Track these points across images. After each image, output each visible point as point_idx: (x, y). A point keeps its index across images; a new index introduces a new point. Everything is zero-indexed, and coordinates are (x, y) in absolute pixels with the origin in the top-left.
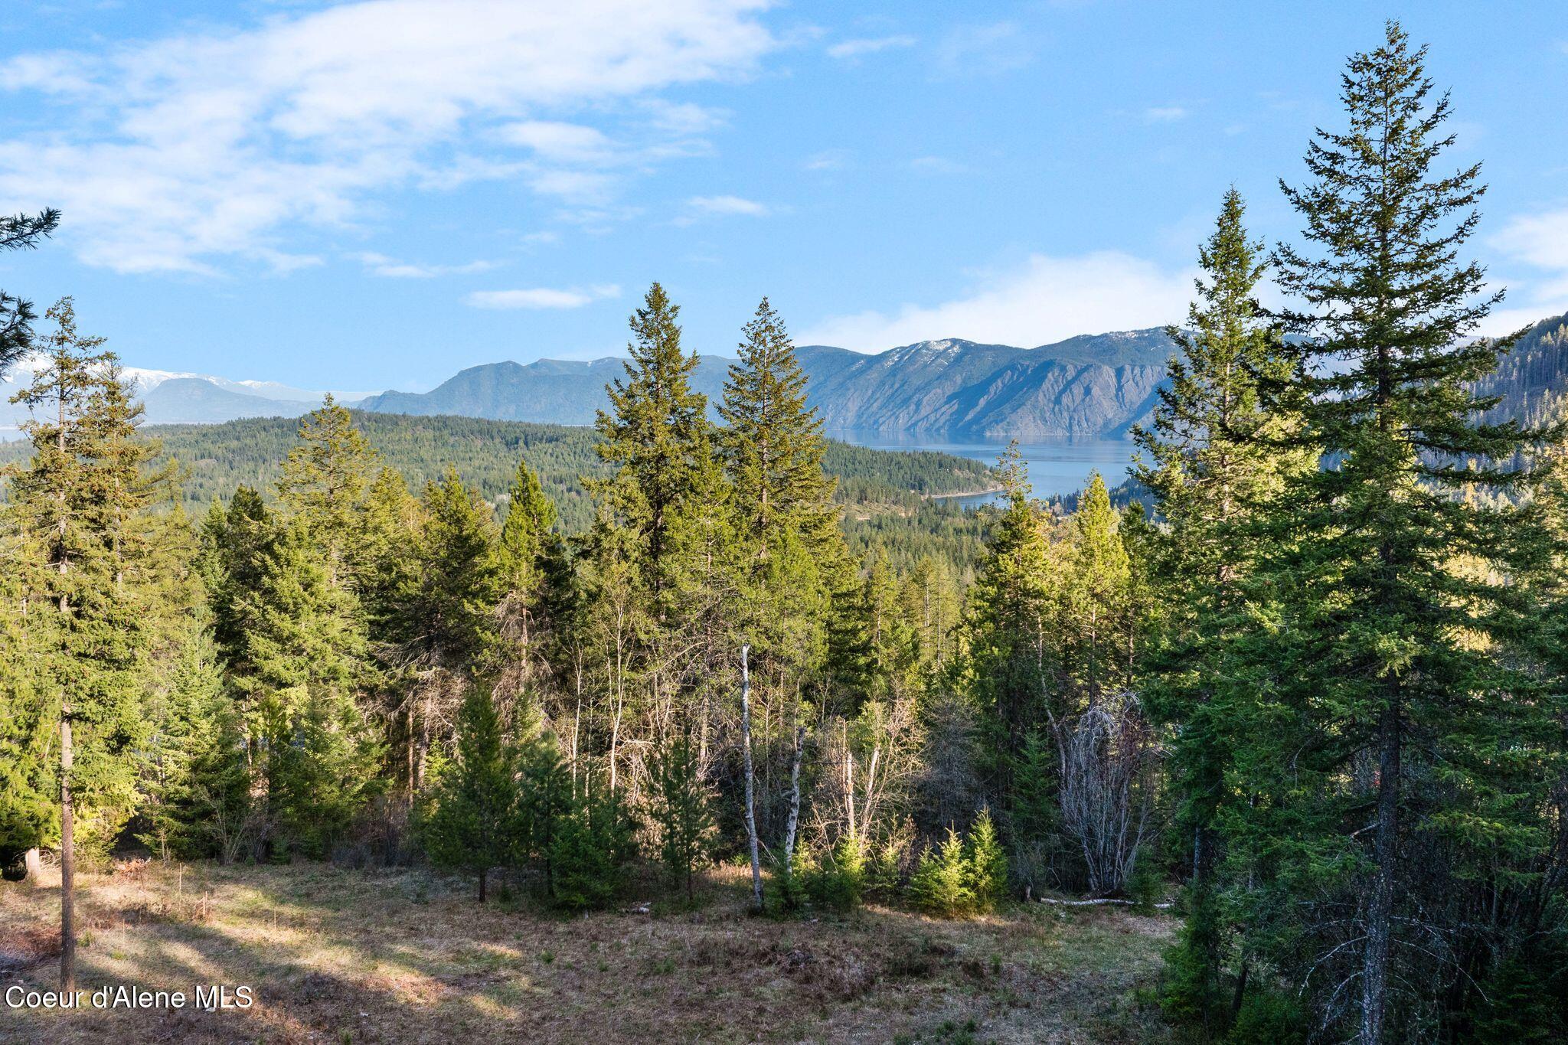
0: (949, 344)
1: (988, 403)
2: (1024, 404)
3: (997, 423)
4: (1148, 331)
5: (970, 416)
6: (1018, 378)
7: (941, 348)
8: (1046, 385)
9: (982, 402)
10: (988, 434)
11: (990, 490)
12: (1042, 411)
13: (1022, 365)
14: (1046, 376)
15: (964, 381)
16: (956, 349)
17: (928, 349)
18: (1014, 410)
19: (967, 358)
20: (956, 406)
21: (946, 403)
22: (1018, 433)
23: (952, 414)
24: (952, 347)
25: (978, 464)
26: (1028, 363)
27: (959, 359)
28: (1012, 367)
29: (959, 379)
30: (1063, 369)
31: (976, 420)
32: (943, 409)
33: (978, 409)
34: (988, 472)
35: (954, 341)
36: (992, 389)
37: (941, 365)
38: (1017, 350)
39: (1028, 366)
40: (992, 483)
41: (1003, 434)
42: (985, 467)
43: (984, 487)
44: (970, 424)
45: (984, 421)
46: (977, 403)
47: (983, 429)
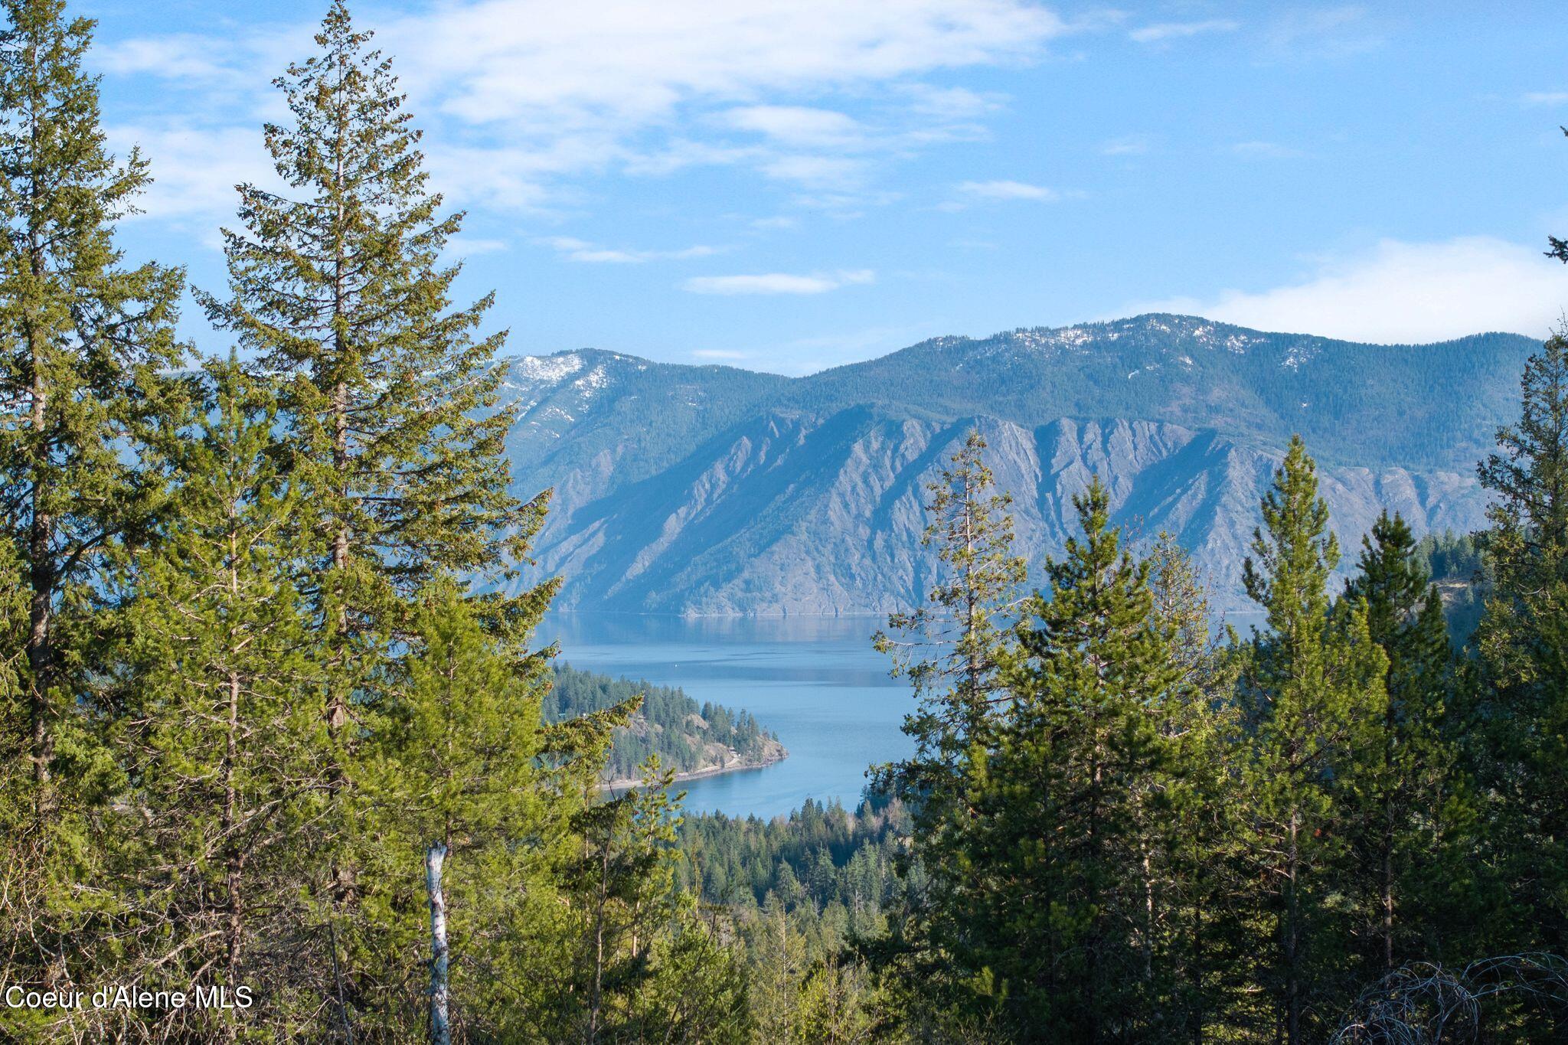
0: (576, 364)
1: (689, 529)
2: (788, 530)
3: (717, 585)
4: (1117, 325)
5: (638, 567)
6: (771, 458)
7: (554, 374)
8: (849, 477)
9: (673, 525)
10: (692, 615)
11: (705, 769)
12: (840, 550)
13: (780, 423)
14: (847, 452)
15: (621, 467)
16: (597, 377)
17: (517, 379)
18: (762, 547)
19: (626, 405)
20: (600, 539)
21: (572, 530)
22: (774, 612)
23: (589, 563)
24: (583, 372)
25: (669, 698)
26: (795, 414)
27: (605, 404)
28: (754, 428)
29: (606, 463)
30: (894, 431)
31: (658, 576)
32: (565, 547)
33: (662, 544)
34: (697, 720)
35: (591, 357)
36: (700, 491)
37: (555, 423)
38: (767, 378)
39: (797, 425)
40: (712, 749)
41: (732, 614)
42: (689, 706)
43: (688, 762)
44: (642, 586)
45: (681, 580)
46: (657, 531)
47: (680, 600)
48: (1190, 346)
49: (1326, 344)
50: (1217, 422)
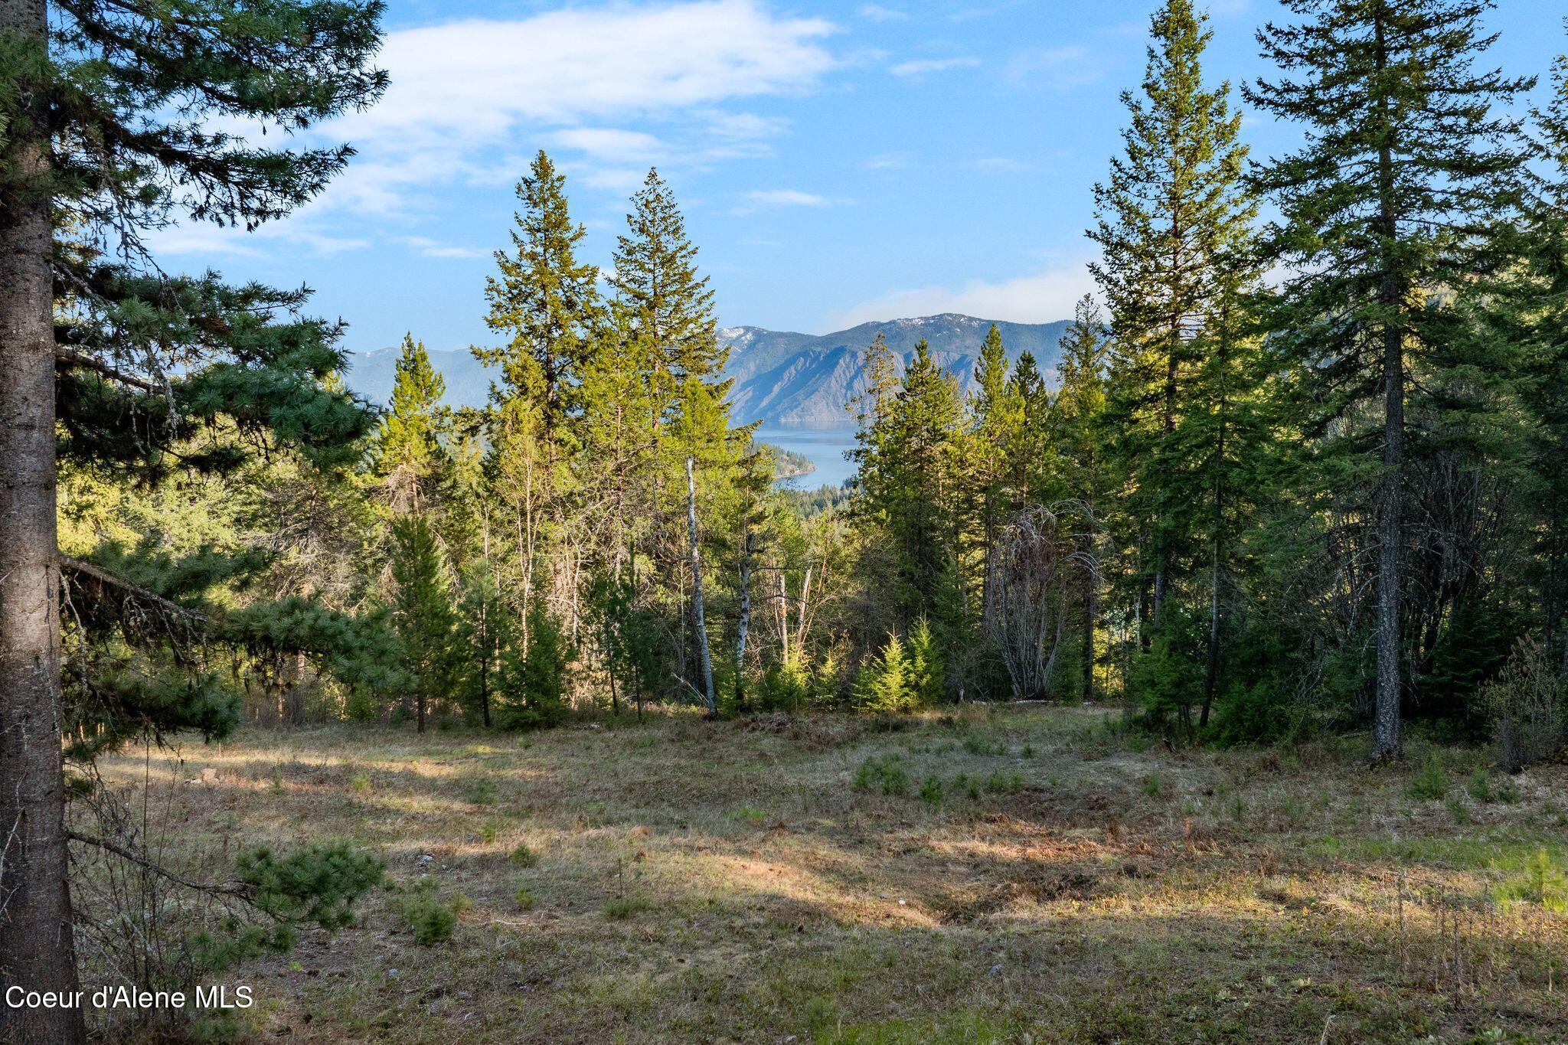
0: (742, 331)
1: (782, 390)
2: (817, 390)
3: (792, 410)
4: (933, 318)
5: (764, 404)
6: (810, 365)
7: (734, 335)
8: (838, 371)
9: (776, 389)
10: (783, 420)
11: (788, 474)
12: (835, 398)
13: (814, 352)
14: (837, 363)
15: (758, 368)
16: (749, 336)
17: (721, 337)
18: (807, 396)
19: (760, 346)
20: (751, 394)
21: (740, 390)
22: (812, 419)
23: (747, 402)
24: (745, 334)
25: (776, 449)
26: (819, 349)
27: (752, 346)
28: (805, 354)
29: (752, 366)
30: (854, 355)
31: (772, 406)
32: (738, 396)
33: (772, 395)
34: (785, 457)
35: (747, 329)
36: (786, 376)
37: (735, 352)
38: (809, 337)
39: (820, 353)
40: (790, 467)
41: (797, 420)
42: (782, 452)
44: (764, 412)
45: (779, 408)
46: (771, 392)
47: (778, 416)
48: (959, 325)
49: (1007, 324)
50: (968, 352)
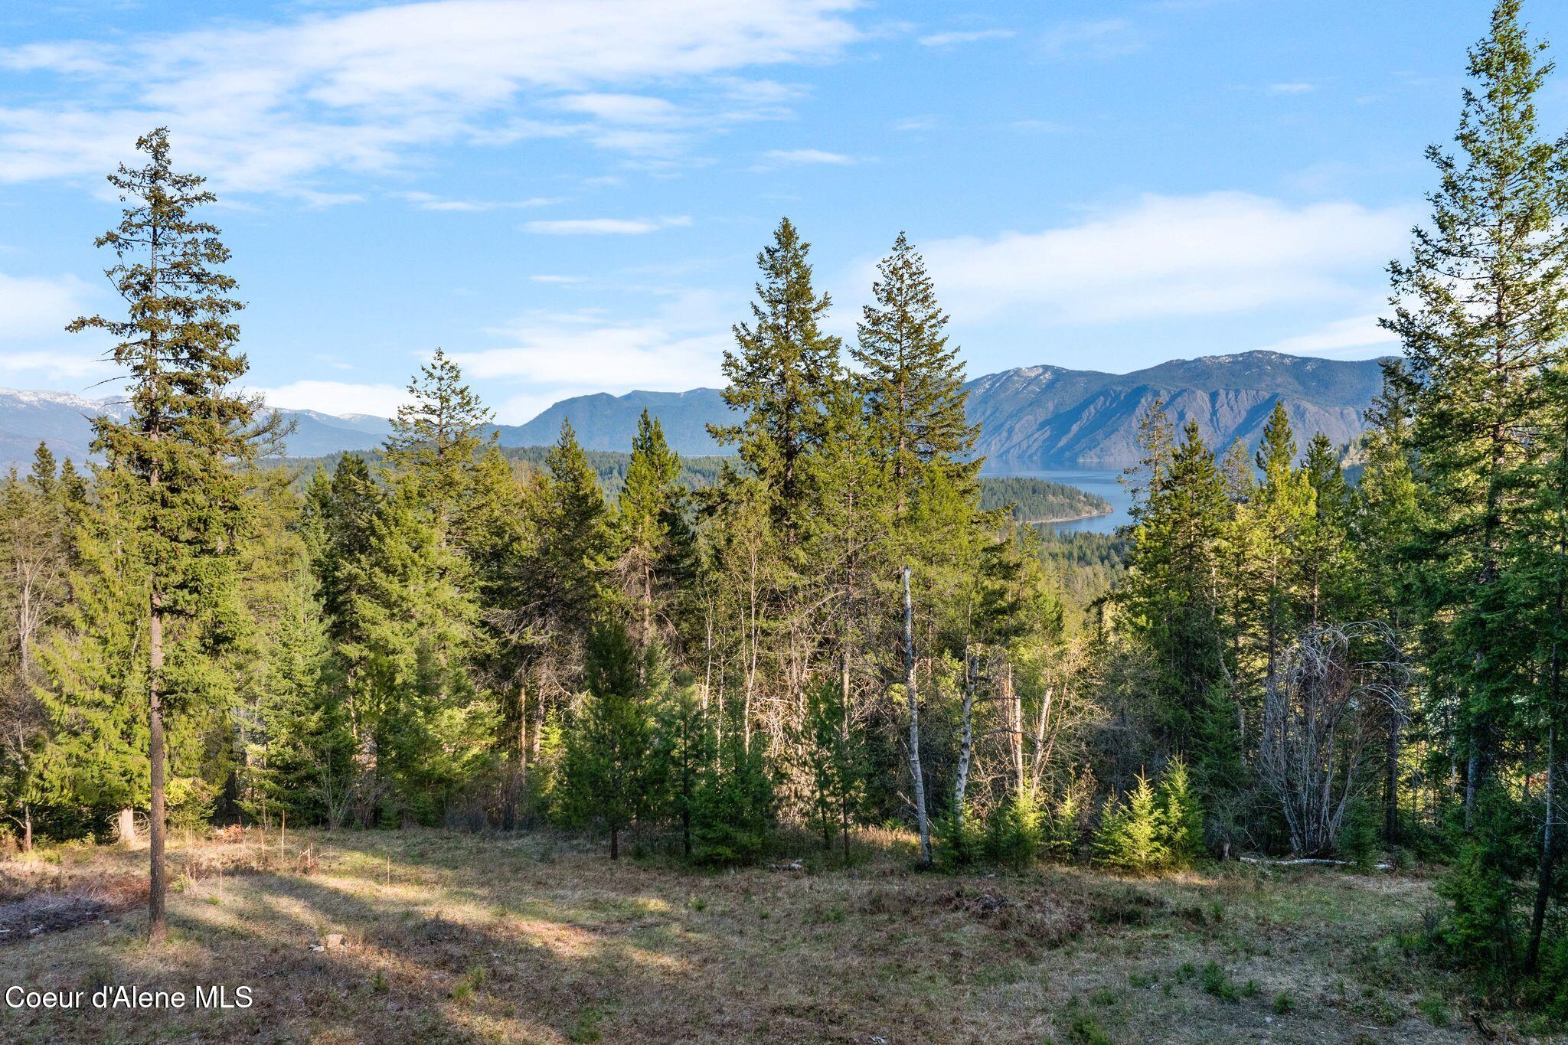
0: (1041, 370)
1: (1081, 429)
2: (1117, 430)
3: (1090, 450)
4: (1242, 355)
5: (1061, 444)
6: (1111, 404)
7: (1033, 374)
8: (1139, 410)
9: (1075, 428)
10: (1081, 460)
11: (1085, 515)
12: (1136, 437)
13: (1115, 391)
14: (1139, 402)
15: (1056, 407)
16: (1048, 375)
17: (1019, 376)
18: (1107, 436)
19: (1058, 385)
20: (1048, 433)
21: (1038, 430)
22: (1111, 459)
23: (1044, 441)
24: (1043, 373)
25: (1072, 490)
26: (1120, 388)
27: (1051, 385)
28: (1105, 393)
29: (1051, 406)
30: (1156, 394)
31: (1069, 446)
32: (1036, 436)
33: (1070, 435)
34: (1082, 498)
35: (1046, 368)
36: (1085, 416)
37: (1033, 392)
38: (1109, 375)
39: (1121, 392)
40: (1087, 508)
41: (1096, 460)
42: (1079, 493)
43: (1078, 512)
44: (1063, 450)
45: (1077, 447)
46: (1069, 430)
47: (1077, 455)
48: (1270, 362)
49: (1323, 361)
50: (1279, 391)
